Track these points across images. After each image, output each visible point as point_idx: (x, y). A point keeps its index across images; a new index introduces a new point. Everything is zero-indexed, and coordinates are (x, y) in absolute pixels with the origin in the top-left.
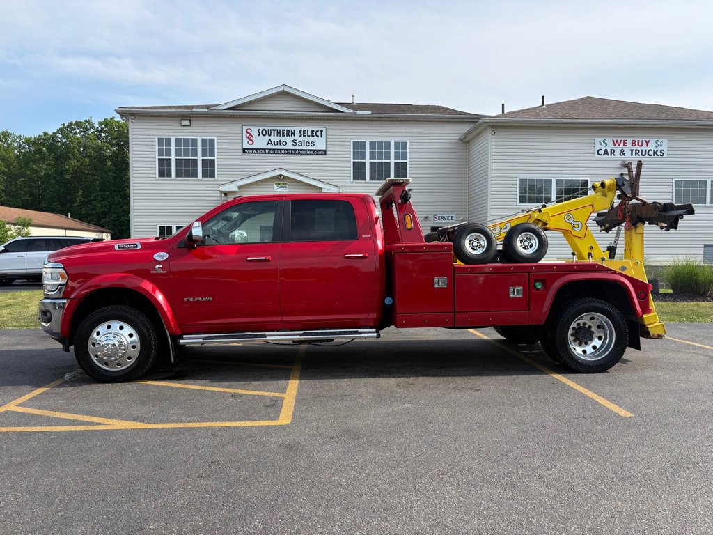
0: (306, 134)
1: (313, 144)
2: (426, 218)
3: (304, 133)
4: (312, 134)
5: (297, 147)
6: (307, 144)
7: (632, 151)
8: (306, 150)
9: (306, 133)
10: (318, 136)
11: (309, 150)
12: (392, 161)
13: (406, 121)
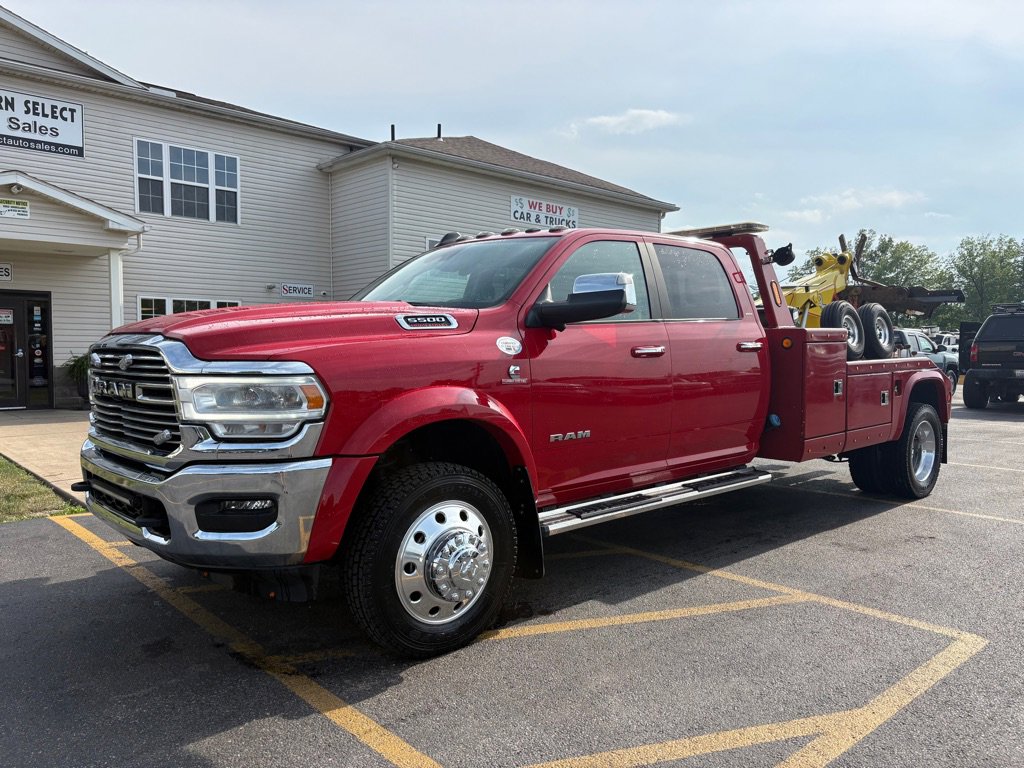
0: (40, 111)
1: (55, 132)
2: (270, 288)
3: (35, 109)
4: (53, 112)
5: (19, 133)
6: (42, 130)
7: (547, 217)
8: (40, 142)
9: (40, 108)
10: (65, 119)
11: (46, 143)
12: (212, 187)
13: (234, 122)
